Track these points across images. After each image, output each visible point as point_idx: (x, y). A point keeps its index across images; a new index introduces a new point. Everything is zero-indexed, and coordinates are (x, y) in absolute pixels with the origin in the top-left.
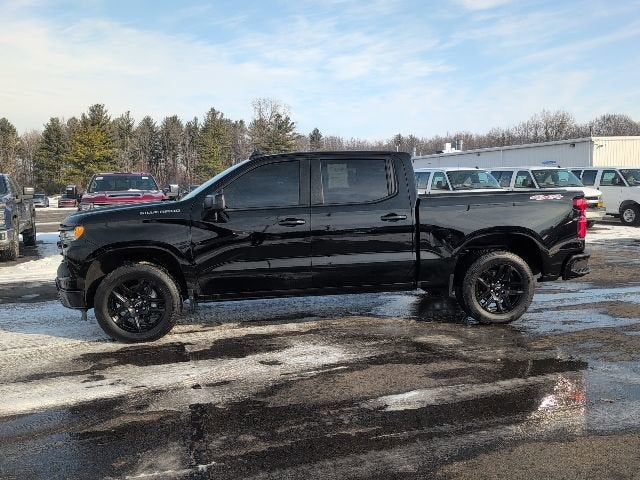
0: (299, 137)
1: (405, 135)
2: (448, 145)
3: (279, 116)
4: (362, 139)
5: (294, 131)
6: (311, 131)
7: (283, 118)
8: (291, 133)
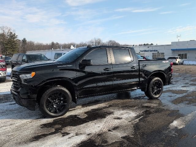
0: (20, 40)
1: (55, 42)
2: (72, 46)
3: (11, 33)
4: (41, 43)
5: (17, 38)
6: (23, 39)
7: (13, 34)
8: (16, 39)
